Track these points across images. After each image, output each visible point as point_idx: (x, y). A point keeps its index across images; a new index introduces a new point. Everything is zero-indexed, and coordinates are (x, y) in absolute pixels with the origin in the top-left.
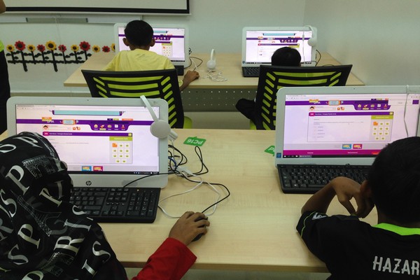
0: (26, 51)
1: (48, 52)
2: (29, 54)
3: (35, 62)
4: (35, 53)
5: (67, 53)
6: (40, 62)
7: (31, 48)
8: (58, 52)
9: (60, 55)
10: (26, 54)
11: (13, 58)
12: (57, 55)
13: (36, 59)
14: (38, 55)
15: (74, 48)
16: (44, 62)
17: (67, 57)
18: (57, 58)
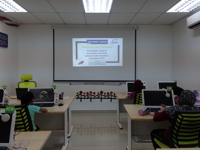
0: (83, 94)
1: (90, 95)
2: (83, 96)
3: (84, 98)
4: (85, 95)
5: (95, 95)
6: (86, 98)
7: (84, 93)
8: (93, 94)
9: (93, 96)
10: (82, 96)
11: (78, 97)
12: (92, 96)
13: (85, 97)
14: (86, 96)
15: (98, 93)
16: (88, 98)
17: (96, 96)
18: (92, 97)
